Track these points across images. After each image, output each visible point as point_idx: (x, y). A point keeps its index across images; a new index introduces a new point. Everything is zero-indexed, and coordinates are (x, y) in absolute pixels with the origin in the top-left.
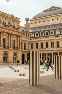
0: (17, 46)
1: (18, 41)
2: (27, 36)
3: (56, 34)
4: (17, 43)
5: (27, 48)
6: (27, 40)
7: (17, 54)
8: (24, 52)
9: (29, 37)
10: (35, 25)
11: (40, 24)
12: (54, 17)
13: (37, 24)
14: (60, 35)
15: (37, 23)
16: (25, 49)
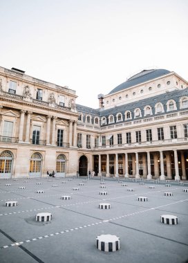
0: (68, 140)
1: (69, 132)
2: (93, 123)
3: (145, 115)
4: (68, 135)
5: (93, 144)
6: (93, 129)
7: (66, 155)
8: (85, 152)
9: (98, 125)
10: (113, 103)
11: (121, 101)
12: (143, 86)
13: (115, 103)
14: (152, 116)
15: (116, 100)
16: (88, 147)
